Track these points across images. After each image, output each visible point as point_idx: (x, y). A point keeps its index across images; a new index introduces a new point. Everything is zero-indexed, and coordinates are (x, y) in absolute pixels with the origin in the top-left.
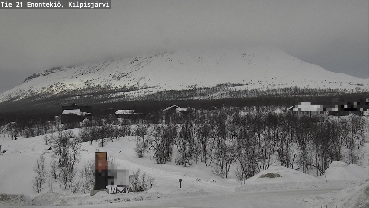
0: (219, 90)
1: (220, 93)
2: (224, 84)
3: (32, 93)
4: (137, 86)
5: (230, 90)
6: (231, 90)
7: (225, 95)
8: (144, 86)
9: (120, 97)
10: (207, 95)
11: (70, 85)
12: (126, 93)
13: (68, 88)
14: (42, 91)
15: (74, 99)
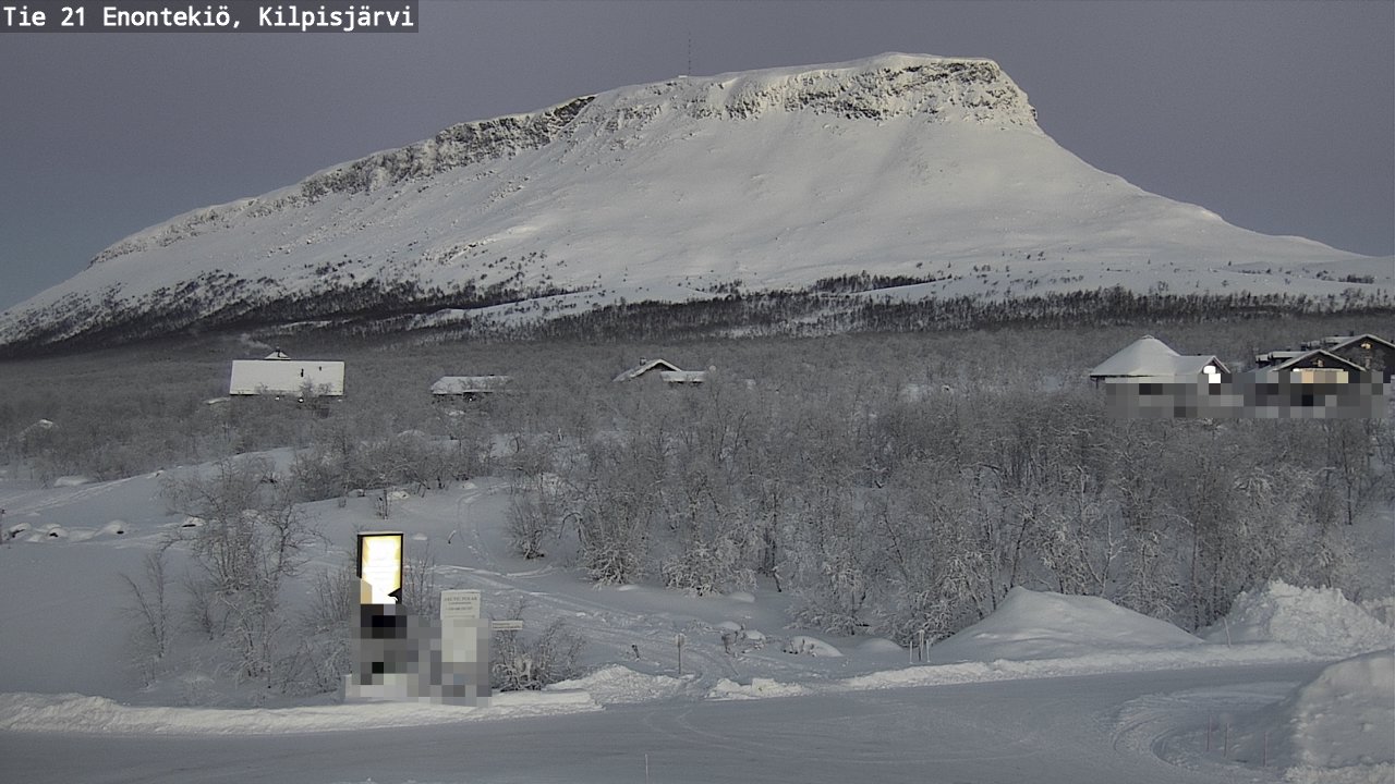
0: (827, 301)
1: (832, 313)
2: (845, 279)
3: (119, 309)
4: (516, 285)
5: (868, 301)
6: (871, 300)
7: (847, 321)
8: (542, 285)
9: (452, 325)
10: (779, 321)
11: (263, 282)
12: (473, 313)
13: (254, 292)
14: (156, 302)
15: (276, 336)
